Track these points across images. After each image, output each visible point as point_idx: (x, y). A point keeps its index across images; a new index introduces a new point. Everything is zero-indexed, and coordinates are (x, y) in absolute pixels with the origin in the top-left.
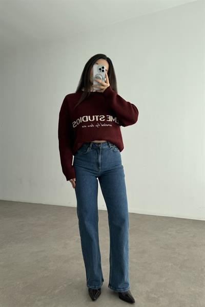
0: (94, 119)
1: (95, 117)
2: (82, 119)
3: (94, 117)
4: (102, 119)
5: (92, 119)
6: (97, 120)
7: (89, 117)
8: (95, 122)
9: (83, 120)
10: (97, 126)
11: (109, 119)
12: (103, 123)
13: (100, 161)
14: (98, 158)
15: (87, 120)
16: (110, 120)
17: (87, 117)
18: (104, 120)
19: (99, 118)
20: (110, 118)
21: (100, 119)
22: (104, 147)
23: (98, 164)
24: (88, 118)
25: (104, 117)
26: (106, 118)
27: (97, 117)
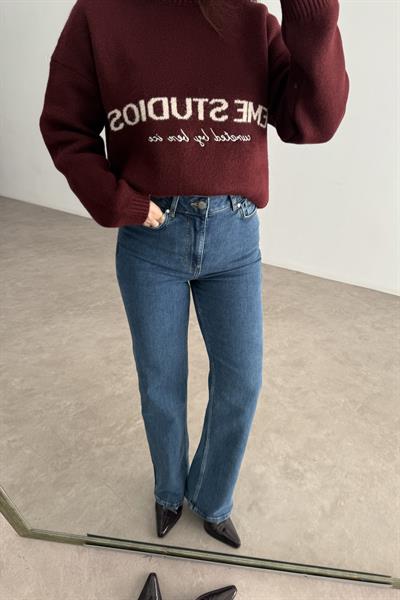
0: (189, 113)
1: (195, 106)
2: (145, 110)
3: (189, 101)
4: (218, 115)
5: (182, 109)
6: (201, 117)
7: (174, 100)
8: (193, 126)
9: (152, 114)
10: (199, 139)
11: (240, 115)
12: (220, 128)
13: (201, 250)
14: (195, 244)
15: (166, 116)
16: (244, 120)
17: (165, 100)
18: (224, 118)
19: (208, 108)
20: (244, 110)
21: (212, 114)
22: (217, 210)
23: (195, 259)
24: (170, 107)
25: (225, 106)
26: (233, 111)
27: (201, 102)
